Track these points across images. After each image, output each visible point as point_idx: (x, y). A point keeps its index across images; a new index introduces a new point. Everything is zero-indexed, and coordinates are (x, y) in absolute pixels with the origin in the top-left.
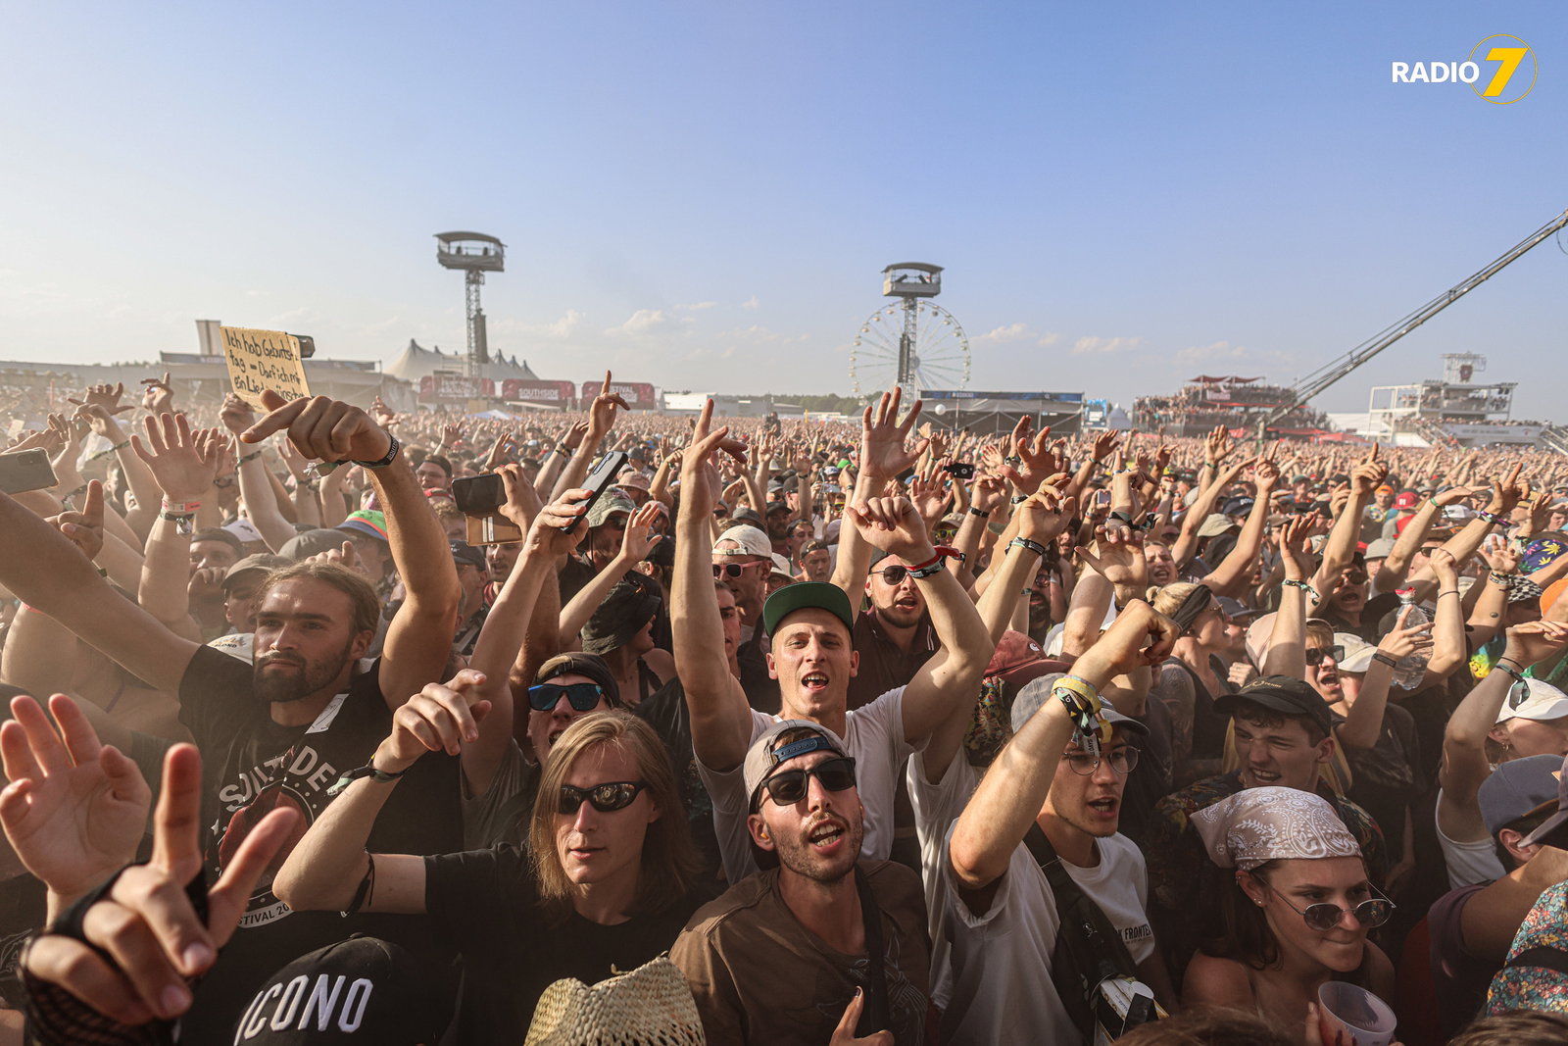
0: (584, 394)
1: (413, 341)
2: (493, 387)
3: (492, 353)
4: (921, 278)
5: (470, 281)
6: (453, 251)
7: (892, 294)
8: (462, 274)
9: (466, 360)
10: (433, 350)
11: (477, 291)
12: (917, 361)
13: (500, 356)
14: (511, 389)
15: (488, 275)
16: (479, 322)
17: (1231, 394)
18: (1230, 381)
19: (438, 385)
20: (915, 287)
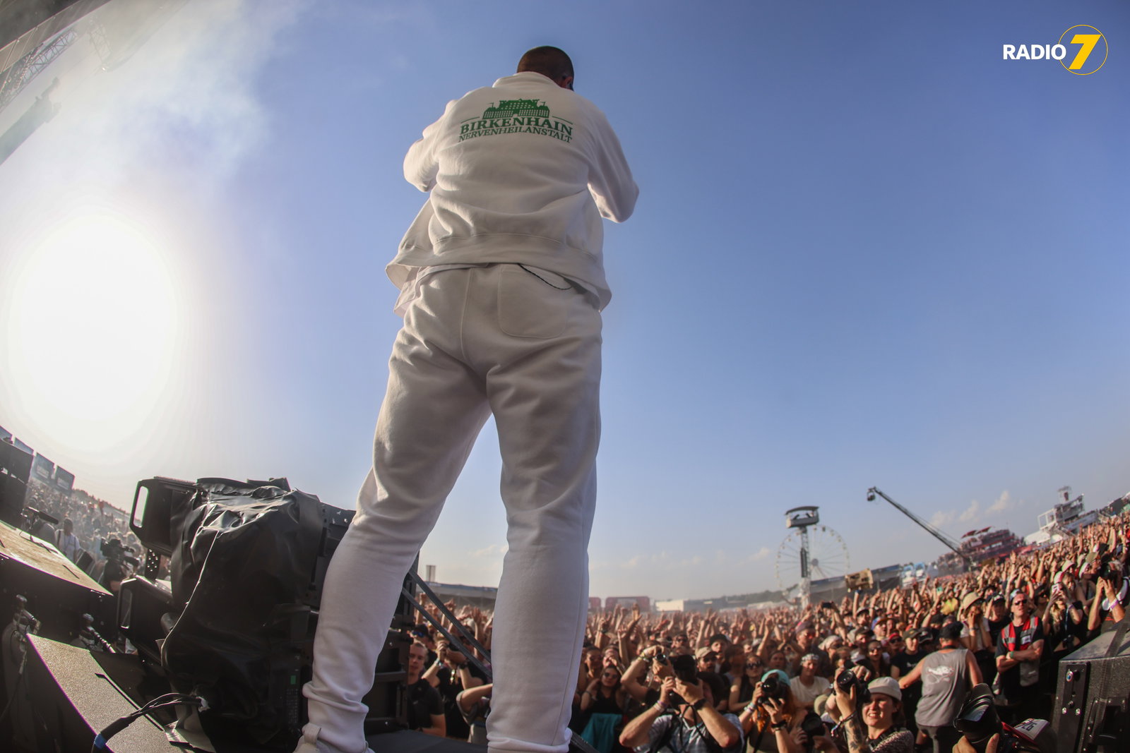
0: (606, 605)
4: (807, 514)
7: (792, 526)
12: (815, 561)
17: (982, 540)
20: (804, 520)
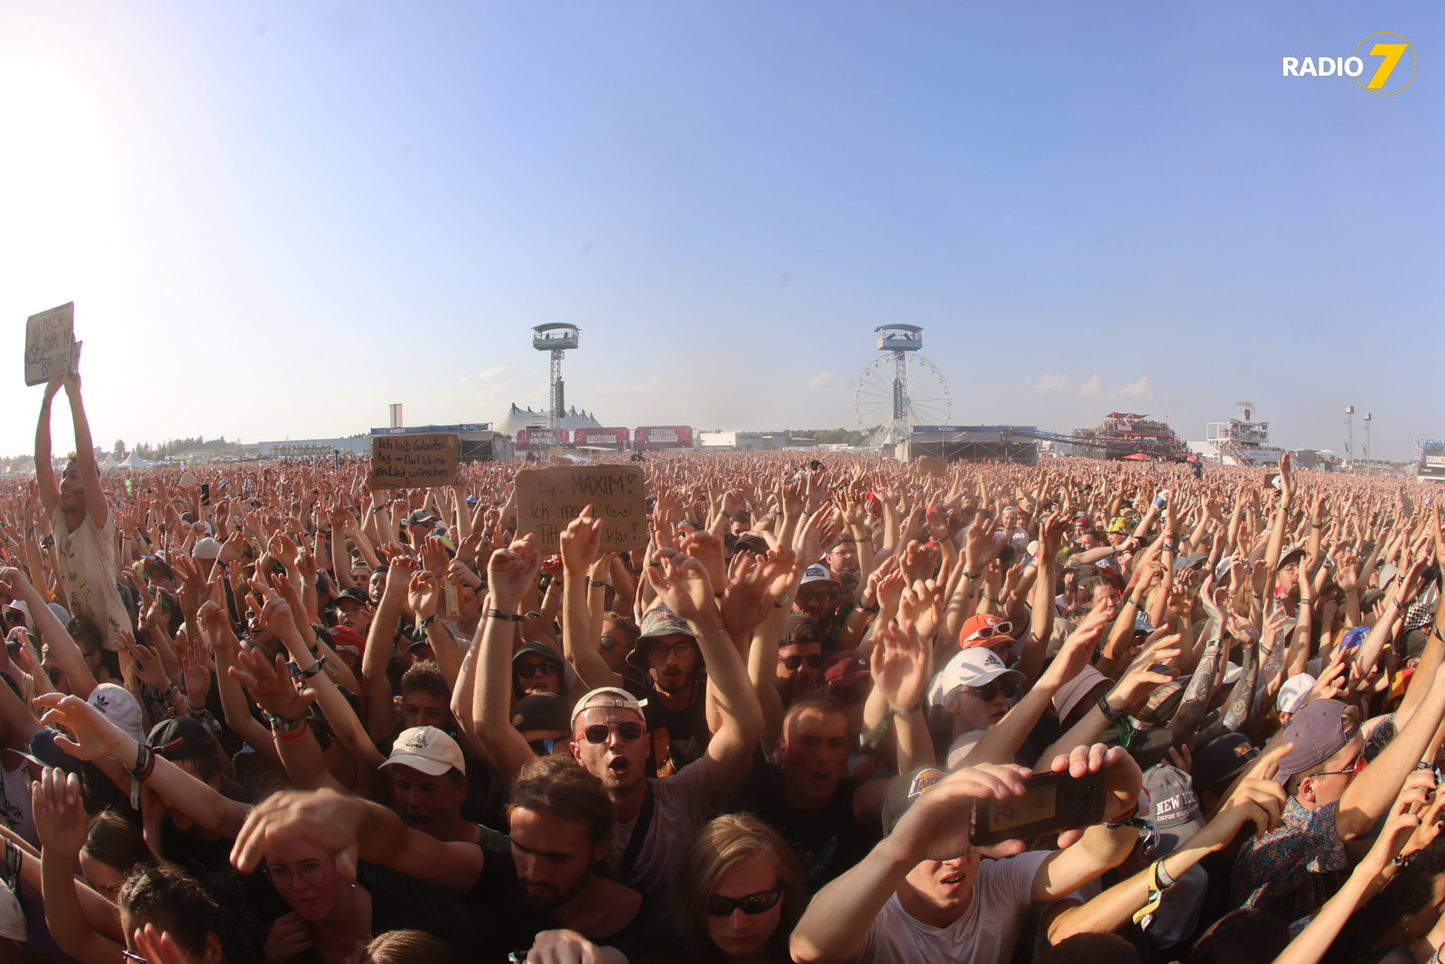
0: (636, 437)
1: (513, 404)
2: (568, 435)
3: (567, 409)
4: (906, 335)
5: (554, 358)
6: (544, 338)
7: (884, 348)
8: (549, 353)
9: (549, 416)
10: (527, 410)
11: (559, 364)
12: (908, 400)
13: (573, 411)
14: (581, 437)
15: (567, 352)
16: (559, 388)
17: (1132, 426)
18: (1130, 417)
19: (529, 436)
20: (903, 342)
